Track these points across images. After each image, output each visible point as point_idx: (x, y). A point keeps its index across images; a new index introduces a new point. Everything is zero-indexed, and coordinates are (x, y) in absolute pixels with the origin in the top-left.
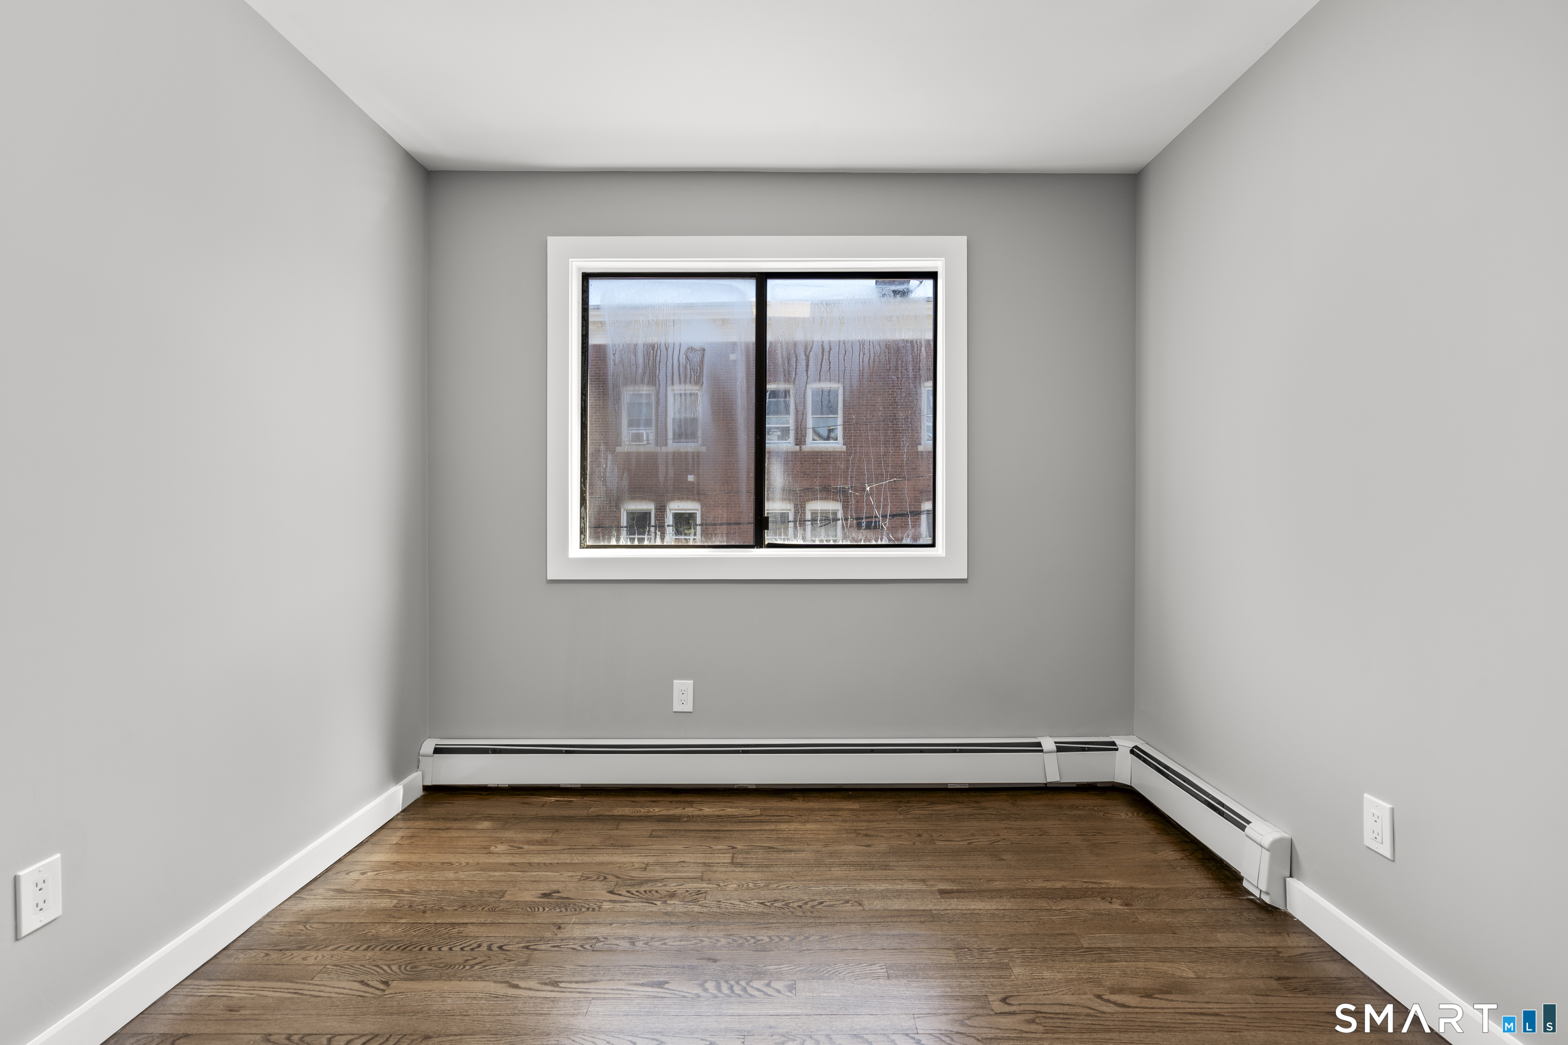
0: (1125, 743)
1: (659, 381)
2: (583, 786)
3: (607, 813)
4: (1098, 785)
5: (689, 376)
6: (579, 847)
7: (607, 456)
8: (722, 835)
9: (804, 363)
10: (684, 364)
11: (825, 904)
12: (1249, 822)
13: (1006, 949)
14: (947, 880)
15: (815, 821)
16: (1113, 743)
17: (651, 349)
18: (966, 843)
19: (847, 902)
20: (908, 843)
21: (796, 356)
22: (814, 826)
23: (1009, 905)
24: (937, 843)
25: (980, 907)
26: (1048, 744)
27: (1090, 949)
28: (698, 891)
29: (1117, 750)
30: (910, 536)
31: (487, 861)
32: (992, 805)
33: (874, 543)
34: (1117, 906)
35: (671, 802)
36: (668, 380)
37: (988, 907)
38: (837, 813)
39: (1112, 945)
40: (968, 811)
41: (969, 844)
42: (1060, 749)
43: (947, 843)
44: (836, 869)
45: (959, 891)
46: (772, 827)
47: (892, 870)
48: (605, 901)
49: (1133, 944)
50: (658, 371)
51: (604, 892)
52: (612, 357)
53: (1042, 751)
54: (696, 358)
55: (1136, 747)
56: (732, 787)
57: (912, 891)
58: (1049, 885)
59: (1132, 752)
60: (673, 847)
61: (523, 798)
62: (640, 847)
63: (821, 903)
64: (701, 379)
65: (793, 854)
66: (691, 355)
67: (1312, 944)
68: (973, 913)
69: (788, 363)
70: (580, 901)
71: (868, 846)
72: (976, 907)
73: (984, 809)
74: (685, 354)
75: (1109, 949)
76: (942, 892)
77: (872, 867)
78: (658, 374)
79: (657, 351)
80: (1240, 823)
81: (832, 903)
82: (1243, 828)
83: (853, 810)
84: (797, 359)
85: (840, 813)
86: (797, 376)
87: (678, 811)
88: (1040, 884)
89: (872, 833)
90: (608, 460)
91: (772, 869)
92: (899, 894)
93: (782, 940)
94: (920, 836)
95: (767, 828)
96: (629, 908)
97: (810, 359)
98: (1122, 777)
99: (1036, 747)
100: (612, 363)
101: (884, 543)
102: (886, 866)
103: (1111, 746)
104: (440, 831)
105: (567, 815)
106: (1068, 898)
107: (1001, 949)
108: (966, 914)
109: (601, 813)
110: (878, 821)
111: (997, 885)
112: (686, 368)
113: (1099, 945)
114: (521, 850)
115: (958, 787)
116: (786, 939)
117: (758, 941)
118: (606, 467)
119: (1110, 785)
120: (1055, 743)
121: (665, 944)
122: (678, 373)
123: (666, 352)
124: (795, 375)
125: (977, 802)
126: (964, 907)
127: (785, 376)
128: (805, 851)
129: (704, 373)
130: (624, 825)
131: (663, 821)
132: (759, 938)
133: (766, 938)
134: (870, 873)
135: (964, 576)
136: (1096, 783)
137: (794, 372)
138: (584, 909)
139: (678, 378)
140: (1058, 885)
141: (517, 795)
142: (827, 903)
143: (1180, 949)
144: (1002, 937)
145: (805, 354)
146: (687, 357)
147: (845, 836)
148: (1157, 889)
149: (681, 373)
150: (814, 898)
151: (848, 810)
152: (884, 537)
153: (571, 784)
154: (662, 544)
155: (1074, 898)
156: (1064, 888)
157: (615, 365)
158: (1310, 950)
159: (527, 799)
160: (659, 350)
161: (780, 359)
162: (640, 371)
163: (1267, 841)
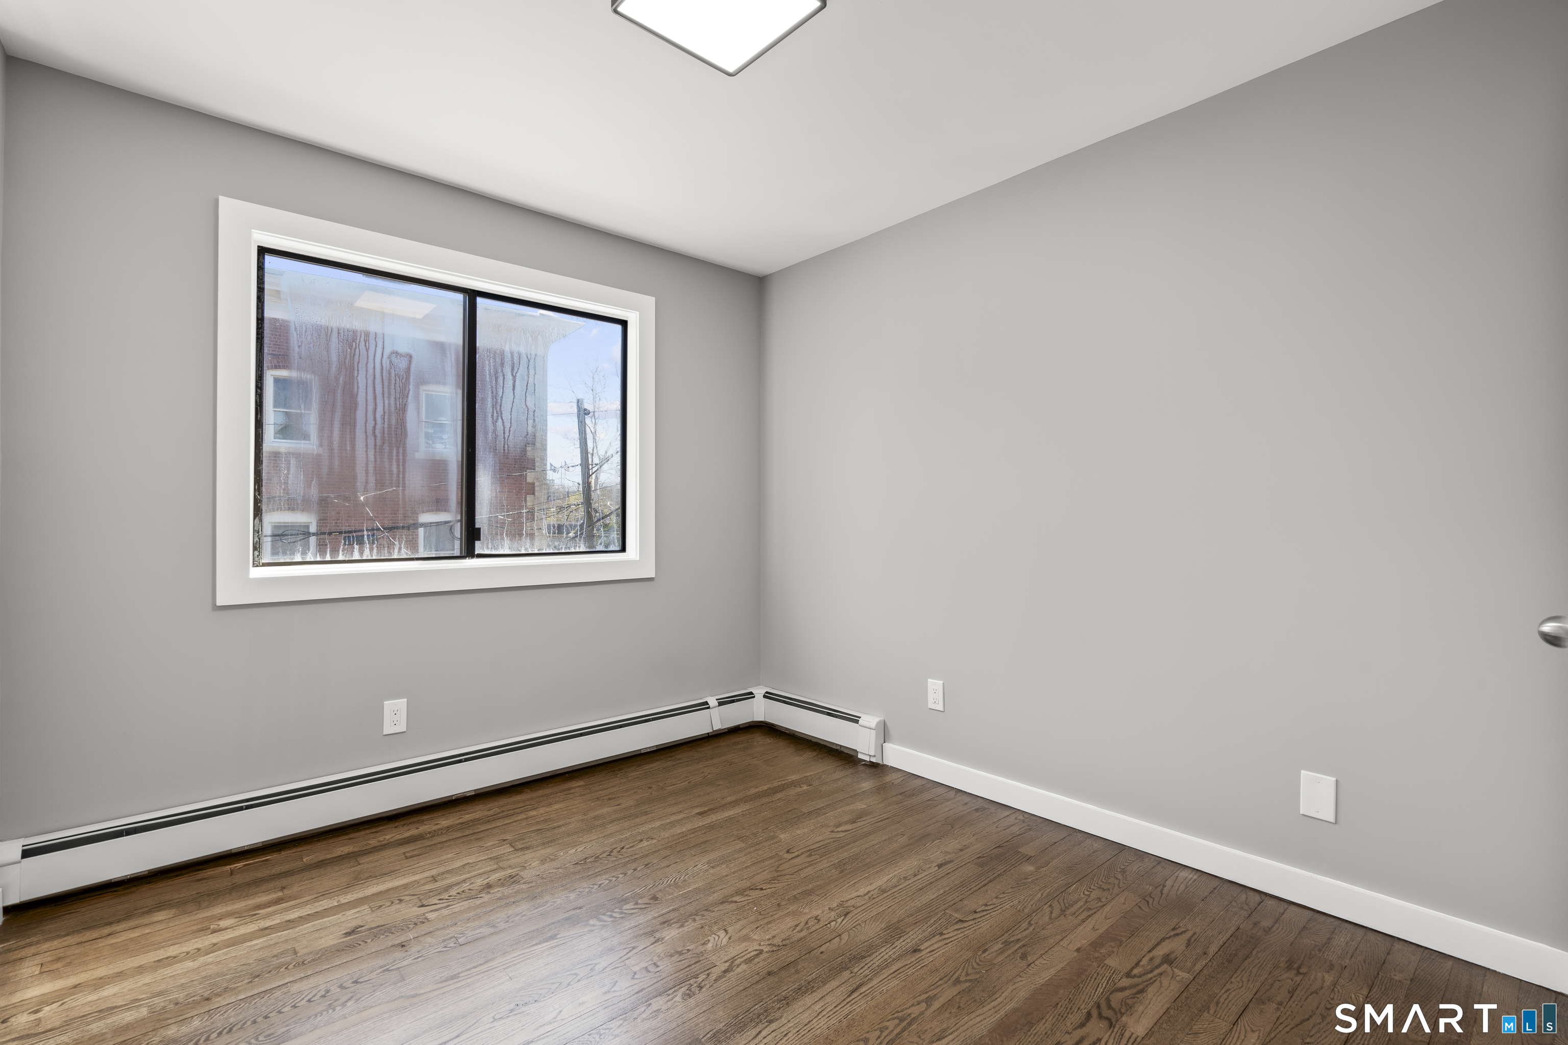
0: (759, 692)
1: (358, 383)
2: (265, 844)
3: (329, 856)
4: (741, 727)
5: (393, 382)
6: (334, 890)
7: (289, 461)
8: (481, 835)
9: (511, 383)
10: (388, 368)
11: (625, 847)
12: (860, 717)
13: (767, 828)
14: (697, 807)
15: (557, 802)
16: (751, 693)
17: (348, 348)
18: (687, 782)
19: (641, 841)
20: (646, 794)
21: (504, 375)
22: (560, 806)
23: (748, 807)
24: (667, 788)
25: (732, 814)
26: (713, 702)
27: (810, 813)
28: (510, 876)
29: (754, 697)
30: (603, 544)
31: (225, 938)
32: (685, 755)
33: (573, 550)
34: (805, 787)
35: (396, 827)
36: (368, 382)
37: (736, 812)
38: (570, 792)
39: (819, 807)
40: (669, 764)
41: (689, 782)
42: (720, 704)
43: (674, 786)
44: (610, 826)
45: (710, 810)
46: (523, 816)
47: (652, 813)
48: (426, 913)
49: (829, 803)
50: (356, 372)
51: (415, 909)
52: (296, 349)
53: (709, 708)
54: (402, 364)
55: (767, 692)
56: (450, 799)
57: (679, 820)
58: (760, 789)
59: (765, 697)
60: (443, 858)
61: (190, 876)
62: (405, 869)
63: (623, 848)
64: (407, 386)
65: (563, 828)
66: (394, 359)
67: (903, 775)
68: (731, 819)
69: (496, 381)
70: (398, 922)
71: (619, 805)
72: (730, 814)
73: (679, 759)
74: (389, 358)
75: (819, 809)
76: (700, 814)
77: (636, 816)
78: (356, 375)
79: (355, 351)
80: (855, 720)
81: (631, 845)
82: (857, 722)
83: (581, 786)
84: (504, 378)
85: (573, 791)
86: (504, 394)
87: (413, 832)
88: (754, 791)
89: (613, 796)
90: (291, 466)
91: (557, 842)
92: (673, 824)
93: (618, 878)
94: (650, 788)
95: (519, 818)
96: (458, 908)
97: (517, 380)
98: (759, 717)
99: (705, 706)
100: (297, 356)
101: (582, 550)
102: (645, 812)
103: (750, 695)
104: (100, 940)
105: (278, 872)
106: (776, 792)
107: (764, 830)
108: (727, 820)
109: (321, 858)
110: (609, 788)
111: (729, 799)
112: (390, 373)
113: (813, 809)
114: (257, 916)
115: (649, 750)
116: (621, 876)
117: (600, 884)
118: (288, 474)
119: (748, 725)
120: (717, 700)
121: (525, 915)
122: (380, 377)
123: (365, 352)
124: (503, 392)
125: (671, 757)
126: (722, 817)
127: (493, 393)
128: (571, 823)
129: (411, 380)
130: (363, 860)
131: (402, 845)
132: (600, 883)
133: (604, 881)
134: (638, 820)
135: (653, 576)
136: (739, 725)
137: (501, 390)
138: (411, 926)
139: (381, 383)
140: (765, 788)
141: (177, 876)
142: (628, 846)
143: (851, 797)
144: (759, 824)
145: (512, 375)
146: (391, 362)
147: (593, 804)
148: (818, 773)
149: (384, 377)
150: (614, 847)
151: (579, 787)
152: (582, 545)
153: (247, 846)
154: (360, 559)
155: (780, 791)
156: (769, 789)
157: (300, 358)
158: (904, 777)
159: (198, 876)
160: (357, 350)
161: (488, 376)
162: (334, 369)
163: (873, 725)
